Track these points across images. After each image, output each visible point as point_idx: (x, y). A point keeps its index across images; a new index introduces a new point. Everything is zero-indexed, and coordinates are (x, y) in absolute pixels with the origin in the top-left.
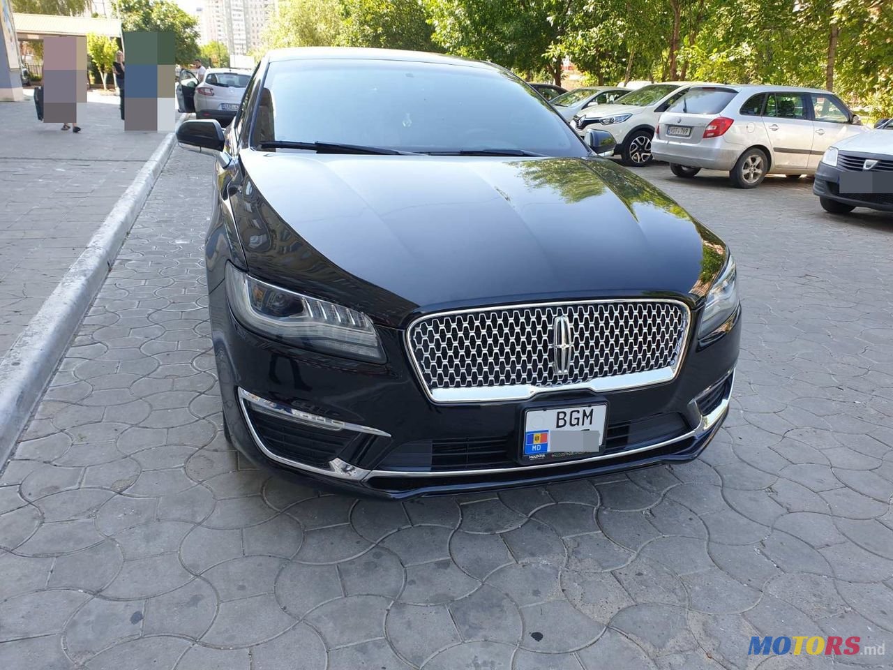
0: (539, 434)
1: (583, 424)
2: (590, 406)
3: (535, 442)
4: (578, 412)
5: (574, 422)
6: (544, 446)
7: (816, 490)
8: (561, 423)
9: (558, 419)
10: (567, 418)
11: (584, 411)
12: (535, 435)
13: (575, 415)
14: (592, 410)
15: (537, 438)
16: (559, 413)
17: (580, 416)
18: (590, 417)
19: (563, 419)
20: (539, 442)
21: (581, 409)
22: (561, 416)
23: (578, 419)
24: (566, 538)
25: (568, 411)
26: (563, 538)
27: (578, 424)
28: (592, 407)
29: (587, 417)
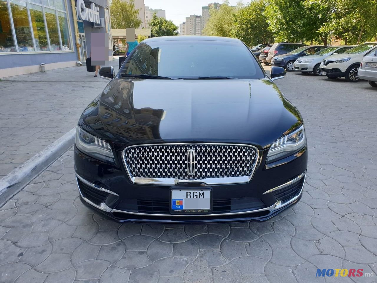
0: (179, 201)
1: (199, 198)
2: (202, 190)
3: (177, 204)
4: (197, 193)
5: (195, 197)
6: (182, 207)
7: (343, 245)
8: (189, 197)
9: (187, 195)
10: (192, 195)
11: (199, 192)
12: (177, 201)
13: (195, 194)
14: (203, 192)
15: (178, 203)
16: (187, 192)
17: (198, 194)
18: (202, 195)
19: (190, 195)
20: (179, 204)
21: (198, 192)
22: (188, 194)
23: (197, 196)
24: (202, 250)
25: (192, 192)
26: (201, 249)
27: (197, 198)
28: (203, 191)
29: (201, 195)
